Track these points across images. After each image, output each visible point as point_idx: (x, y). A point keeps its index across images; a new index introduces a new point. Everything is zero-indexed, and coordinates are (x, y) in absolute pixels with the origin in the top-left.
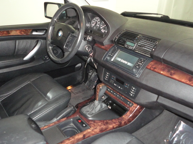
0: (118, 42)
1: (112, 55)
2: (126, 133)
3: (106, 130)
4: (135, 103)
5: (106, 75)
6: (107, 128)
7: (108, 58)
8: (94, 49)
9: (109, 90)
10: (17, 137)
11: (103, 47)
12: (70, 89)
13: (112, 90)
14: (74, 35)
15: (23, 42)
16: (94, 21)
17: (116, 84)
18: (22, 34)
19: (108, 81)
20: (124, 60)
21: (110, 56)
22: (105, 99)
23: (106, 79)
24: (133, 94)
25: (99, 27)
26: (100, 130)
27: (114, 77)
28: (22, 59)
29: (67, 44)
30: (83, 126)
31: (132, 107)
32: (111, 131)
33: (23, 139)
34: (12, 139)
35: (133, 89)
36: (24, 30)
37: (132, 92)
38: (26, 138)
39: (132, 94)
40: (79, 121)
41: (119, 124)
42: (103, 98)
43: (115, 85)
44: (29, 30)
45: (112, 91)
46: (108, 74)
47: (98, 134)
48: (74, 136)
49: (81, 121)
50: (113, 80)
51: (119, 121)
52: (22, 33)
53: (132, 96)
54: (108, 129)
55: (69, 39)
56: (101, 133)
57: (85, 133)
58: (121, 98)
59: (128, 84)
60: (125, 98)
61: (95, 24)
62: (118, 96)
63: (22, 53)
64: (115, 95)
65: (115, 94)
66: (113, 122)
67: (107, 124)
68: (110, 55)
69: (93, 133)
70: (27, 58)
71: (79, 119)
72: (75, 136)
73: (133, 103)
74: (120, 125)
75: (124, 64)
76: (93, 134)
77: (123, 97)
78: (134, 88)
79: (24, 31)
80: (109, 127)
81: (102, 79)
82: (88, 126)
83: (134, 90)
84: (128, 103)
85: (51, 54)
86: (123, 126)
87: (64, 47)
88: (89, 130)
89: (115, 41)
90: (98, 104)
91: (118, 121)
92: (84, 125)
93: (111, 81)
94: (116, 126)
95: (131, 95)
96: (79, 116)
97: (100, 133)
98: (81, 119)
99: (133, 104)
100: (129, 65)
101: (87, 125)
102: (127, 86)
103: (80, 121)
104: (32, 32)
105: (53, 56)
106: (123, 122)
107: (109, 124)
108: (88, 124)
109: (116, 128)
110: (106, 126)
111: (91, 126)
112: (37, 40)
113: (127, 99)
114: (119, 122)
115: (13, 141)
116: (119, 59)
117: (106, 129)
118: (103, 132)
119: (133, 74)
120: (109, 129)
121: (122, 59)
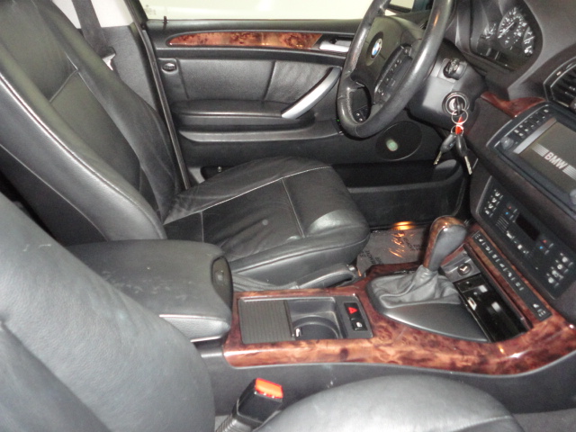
0: (561, 91)
1: (521, 135)
2: (487, 396)
3: (422, 364)
4: (560, 313)
5: (491, 201)
6: (429, 360)
7: (507, 142)
8: (475, 108)
9: (488, 249)
10: (168, 288)
11: (503, 104)
12: (402, 232)
13: (498, 254)
14: (408, 54)
15: (291, 68)
16: (511, 17)
17: (512, 234)
18: (291, 45)
19: (492, 221)
20: (560, 154)
21: (517, 135)
22: (469, 275)
23: (487, 212)
24: (556, 279)
25: (521, 39)
26: (403, 354)
27: (513, 211)
28: (277, 115)
29: (384, 81)
30: (354, 326)
31: (545, 323)
32: (441, 371)
33: (178, 297)
34: (156, 289)
35: (561, 262)
36: (300, 36)
37: (554, 272)
38: (184, 297)
39: (553, 276)
40: (350, 309)
41: (476, 362)
42: (464, 270)
43: (509, 235)
44: (313, 35)
45: (495, 256)
46: (497, 198)
47: (393, 365)
48: (314, 341)
49: (355, 310)
50: (507, 218)
51: (479, 352)
52: (293, 41)
53: (552, 285)
54: (431, 364)
55: (393, 67)
56: (404, 367)
57: (350, 346)
58: (518, 284)
59: (552, 240)
60: (531, 287)
61: (511, 29)
62: (510, 275)
63: (283, 100)
64: (501, 269)
65: (502, 265)
66: (457, 348)
67: (433, 346)
68: (517, 131)
69: (378, 354)
70: (291, 113)
71: (354, 305)
72: (317, 342)
73: (553, 311)
74: (480, 367)
75: (554, 167)
76: (375, 359)
77: (526, 282)
78: (565, 260)
79: (298, 38)
80: (436, 357)
81: (477, 211)
82: (369, 330)
83: (565, 265)
84: (535, 306)
85: (346, 108)
86: (494, 373)
87: (376, 89)
88: (366, 344)
89: (548, 86)
90: (428, 278)
91: (475, 352)
92: (359, 325)
93: (501, 221)
94: (465, 364)
95: (551, 281)
96: (357, 295)
97: (401, 365)
98: (359, 305)
99: (549, 314)
100: (566, 175)
101: (368, 326)
102: (546, 246)
103: (352, 310)
104: (319, 43)
105: (347, 113)
106: (494, 361)
107: (441, 350)
108: (372, 327)
109: (464, 369)
110: (427, 352)
111: (378, 334)
112: (329, 67)
113: (535, 292)
114: (480, 356)
115: (155, 293)
116: (543, 151)
117: (423, 360)
118: (411, 364)
119: (568, 207)
120: (436, 363)
121: (551, 150)
